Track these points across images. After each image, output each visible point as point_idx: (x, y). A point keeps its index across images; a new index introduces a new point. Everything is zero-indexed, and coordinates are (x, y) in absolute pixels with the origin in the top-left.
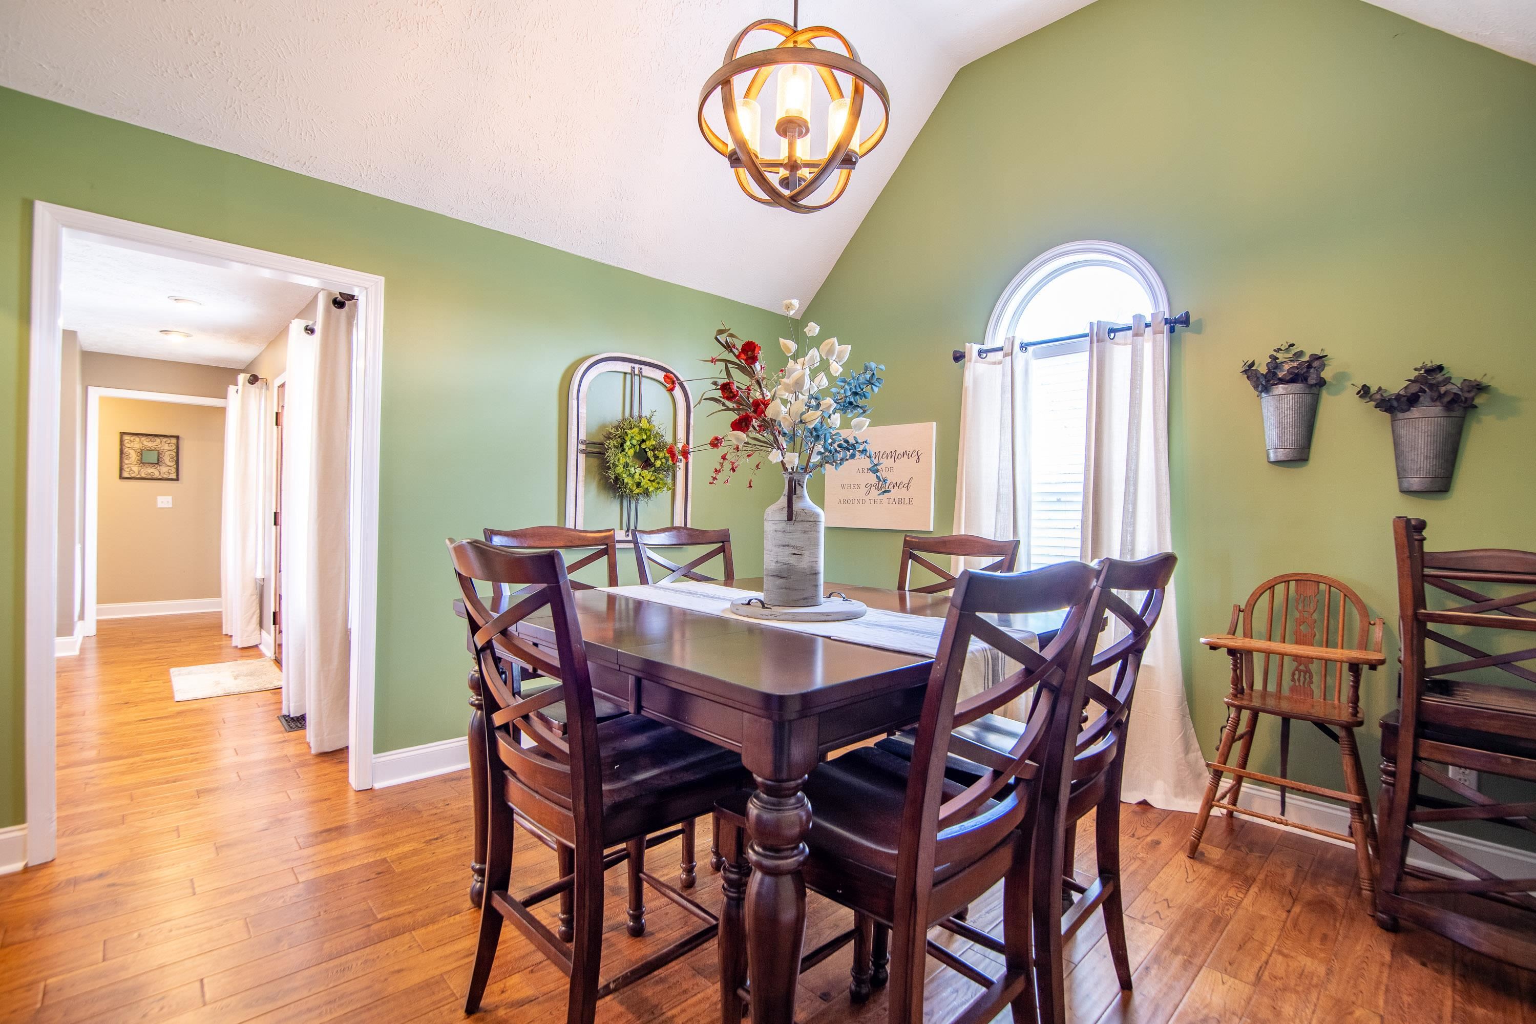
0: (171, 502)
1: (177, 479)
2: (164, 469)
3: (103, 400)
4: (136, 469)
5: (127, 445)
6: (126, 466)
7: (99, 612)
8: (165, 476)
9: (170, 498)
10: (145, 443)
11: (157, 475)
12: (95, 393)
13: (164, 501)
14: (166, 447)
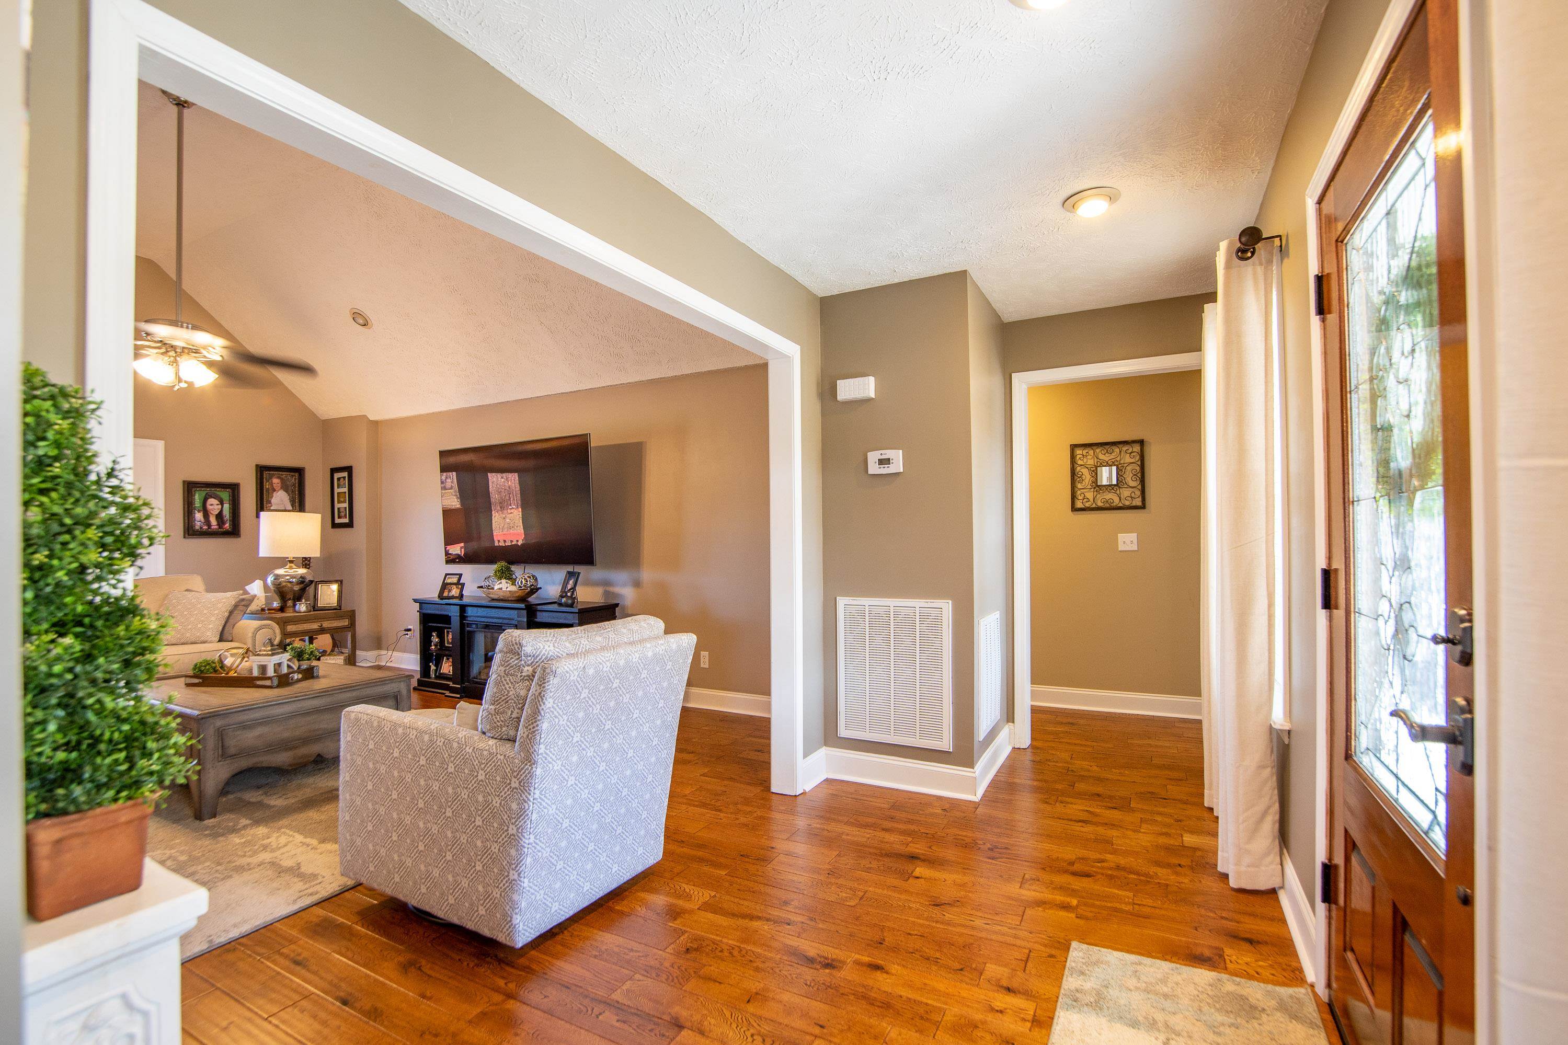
0: (1135, 541)
1: (1143, 507)
2: (1126, 493)
3: (1034, 390)
4: (1090, 495)
5: (1080, 462)
6: (1079, 492)
7: (1034, 695)
8: (1127, 503)
9: (1133, 536)
10: (1101, 457)
11: (1116, 501)
12: (1022, 382)
13: (1127, 541)
14: (1128, 459)
